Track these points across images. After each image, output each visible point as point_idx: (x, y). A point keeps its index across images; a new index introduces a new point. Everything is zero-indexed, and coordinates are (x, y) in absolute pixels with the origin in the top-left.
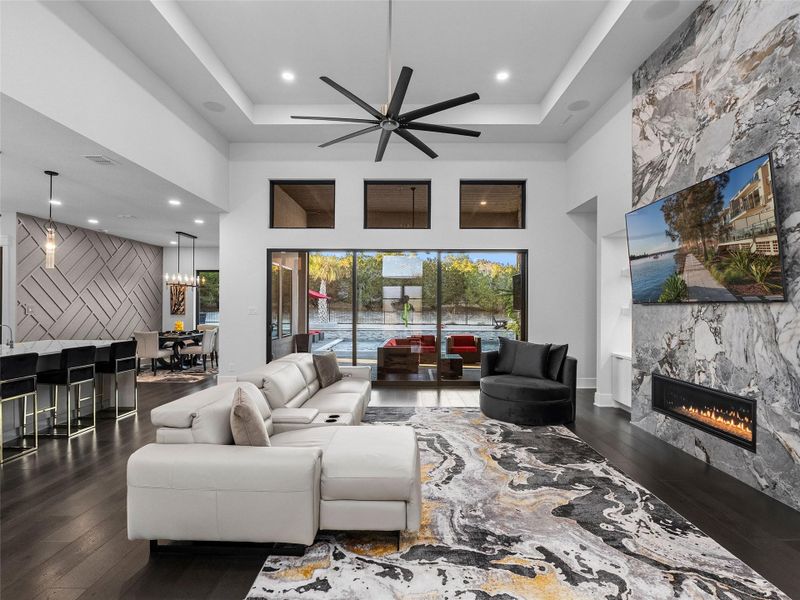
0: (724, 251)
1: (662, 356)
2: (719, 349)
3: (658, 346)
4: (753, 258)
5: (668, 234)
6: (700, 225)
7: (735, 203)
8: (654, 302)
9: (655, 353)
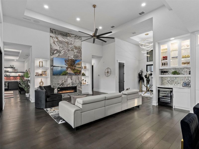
0: (75, 69)
1: (60, 84)
2: (72, 81)
3: (59, 82)
4: (78, 70)
5: (65, 64)
6: (72, 65)
7: (77, 64)
8: (60, 75)
9: (58, 84)
